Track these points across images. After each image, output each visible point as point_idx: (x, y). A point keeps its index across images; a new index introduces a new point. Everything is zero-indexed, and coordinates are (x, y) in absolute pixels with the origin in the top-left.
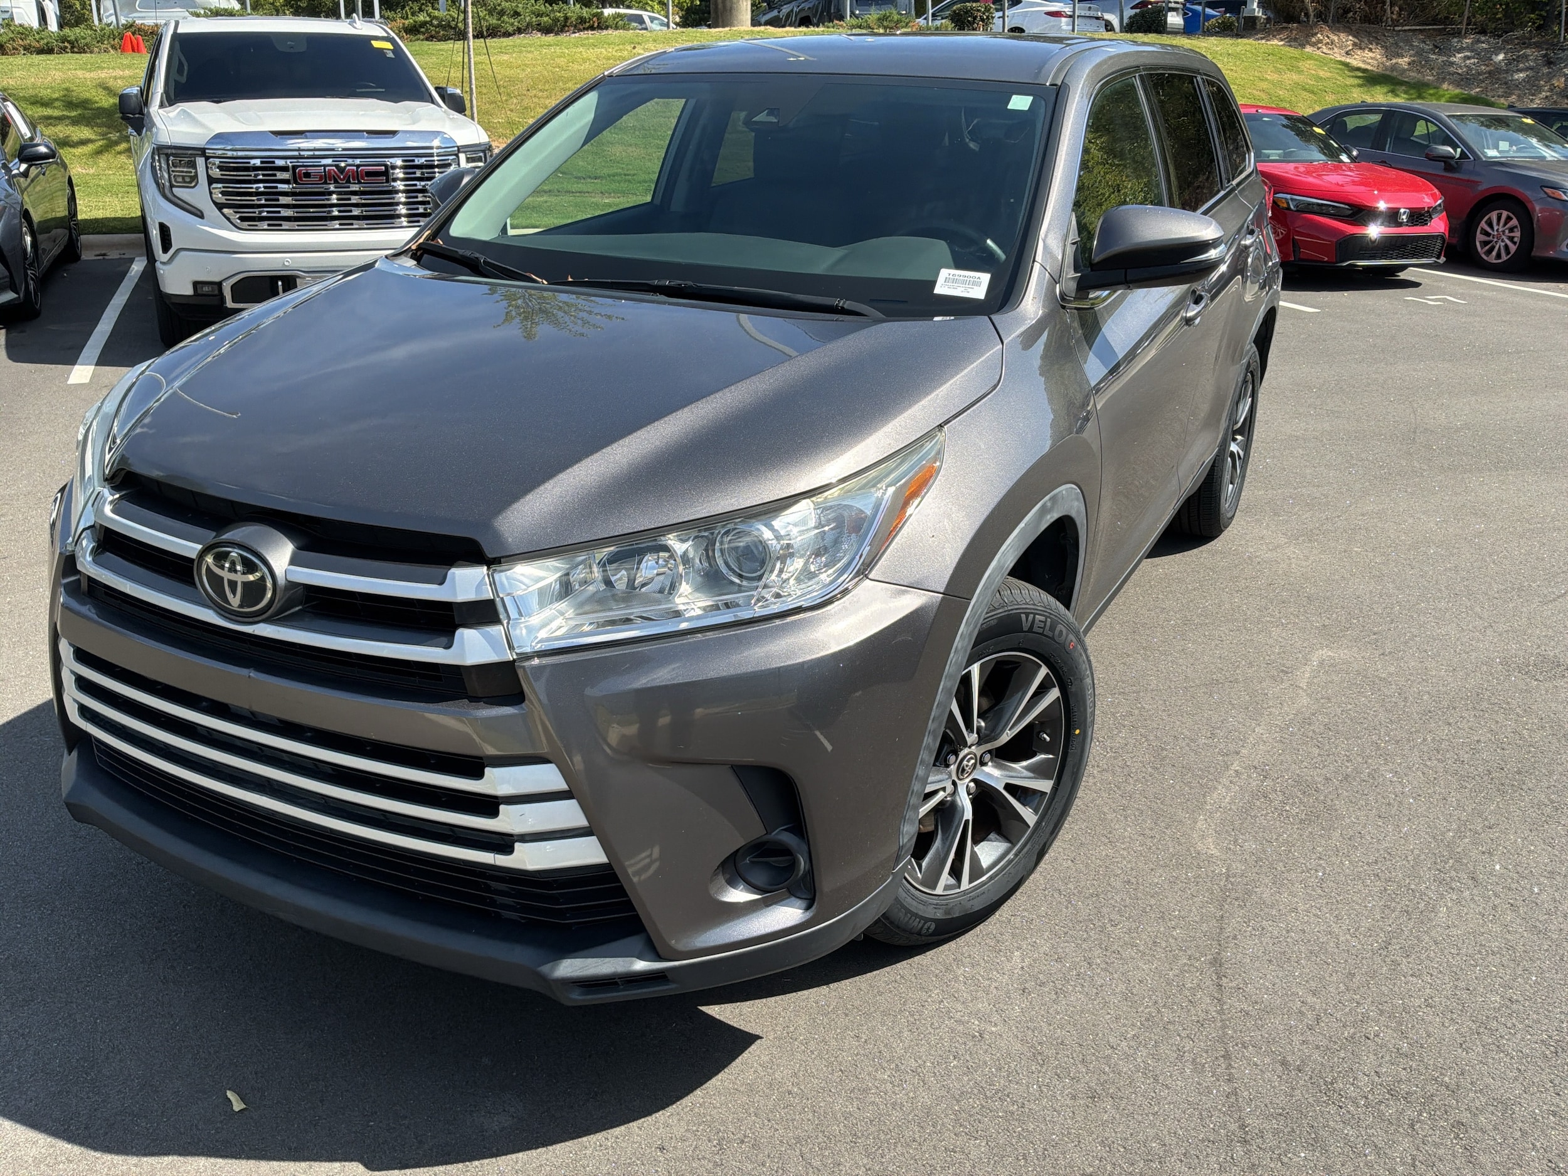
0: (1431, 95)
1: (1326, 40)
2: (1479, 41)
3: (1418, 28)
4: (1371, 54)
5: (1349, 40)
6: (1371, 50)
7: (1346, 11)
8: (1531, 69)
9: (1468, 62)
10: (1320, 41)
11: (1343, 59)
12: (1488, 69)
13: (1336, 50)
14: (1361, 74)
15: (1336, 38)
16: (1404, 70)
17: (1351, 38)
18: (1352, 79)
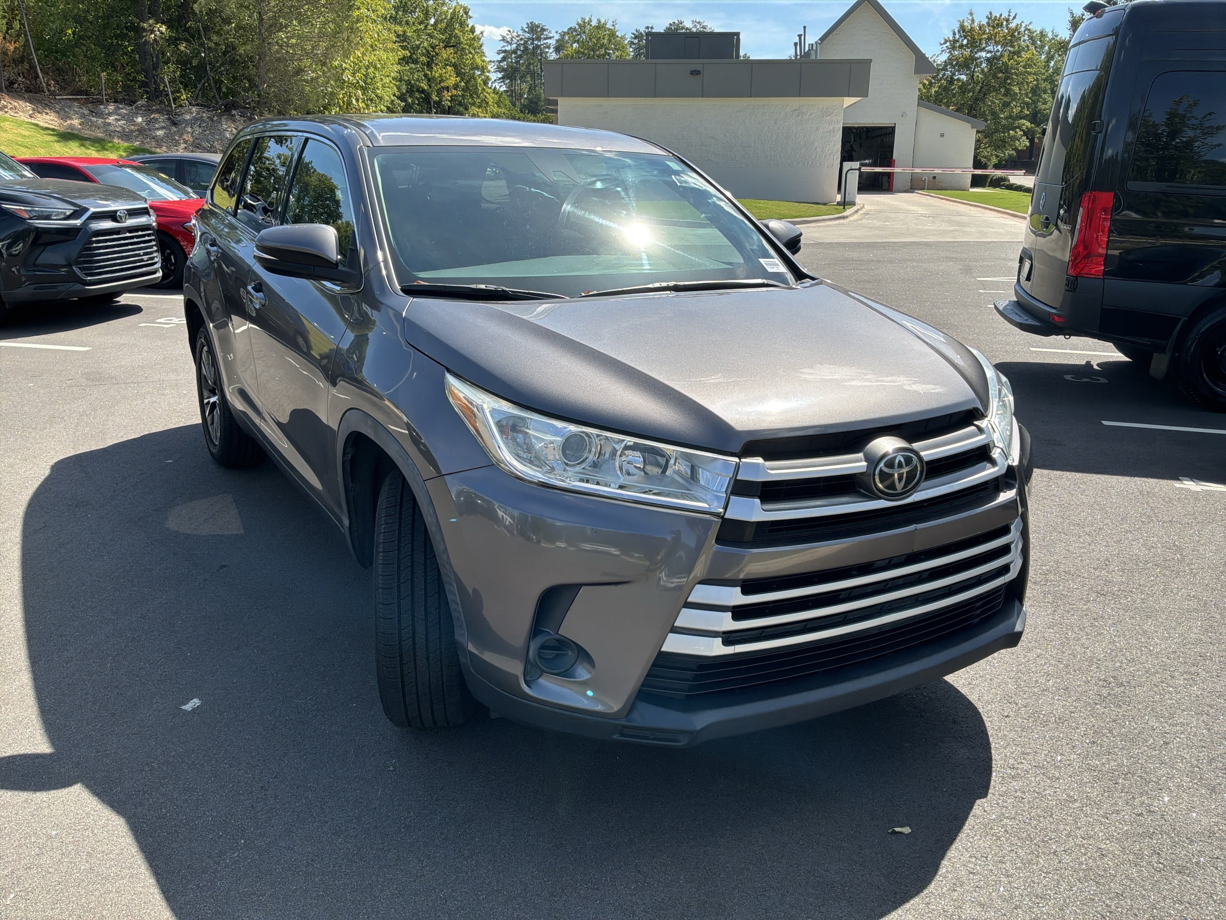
0: (111, 147)
1: (10, 106)
2: (119, 108)
3: (71, 97)
4: (48, 117)
5: (28, 106)
6: (47, 114)
7: (12, 83)
8: (165, 128)
9: (119, 123)
10: (6, 107)
11: (29, 120)
12: (136, 128)
13: (21, 114)
14: (52, 133)
15: (16, 104)
16: (79, 130)
17: (28, 104)
18: (49, 137)
